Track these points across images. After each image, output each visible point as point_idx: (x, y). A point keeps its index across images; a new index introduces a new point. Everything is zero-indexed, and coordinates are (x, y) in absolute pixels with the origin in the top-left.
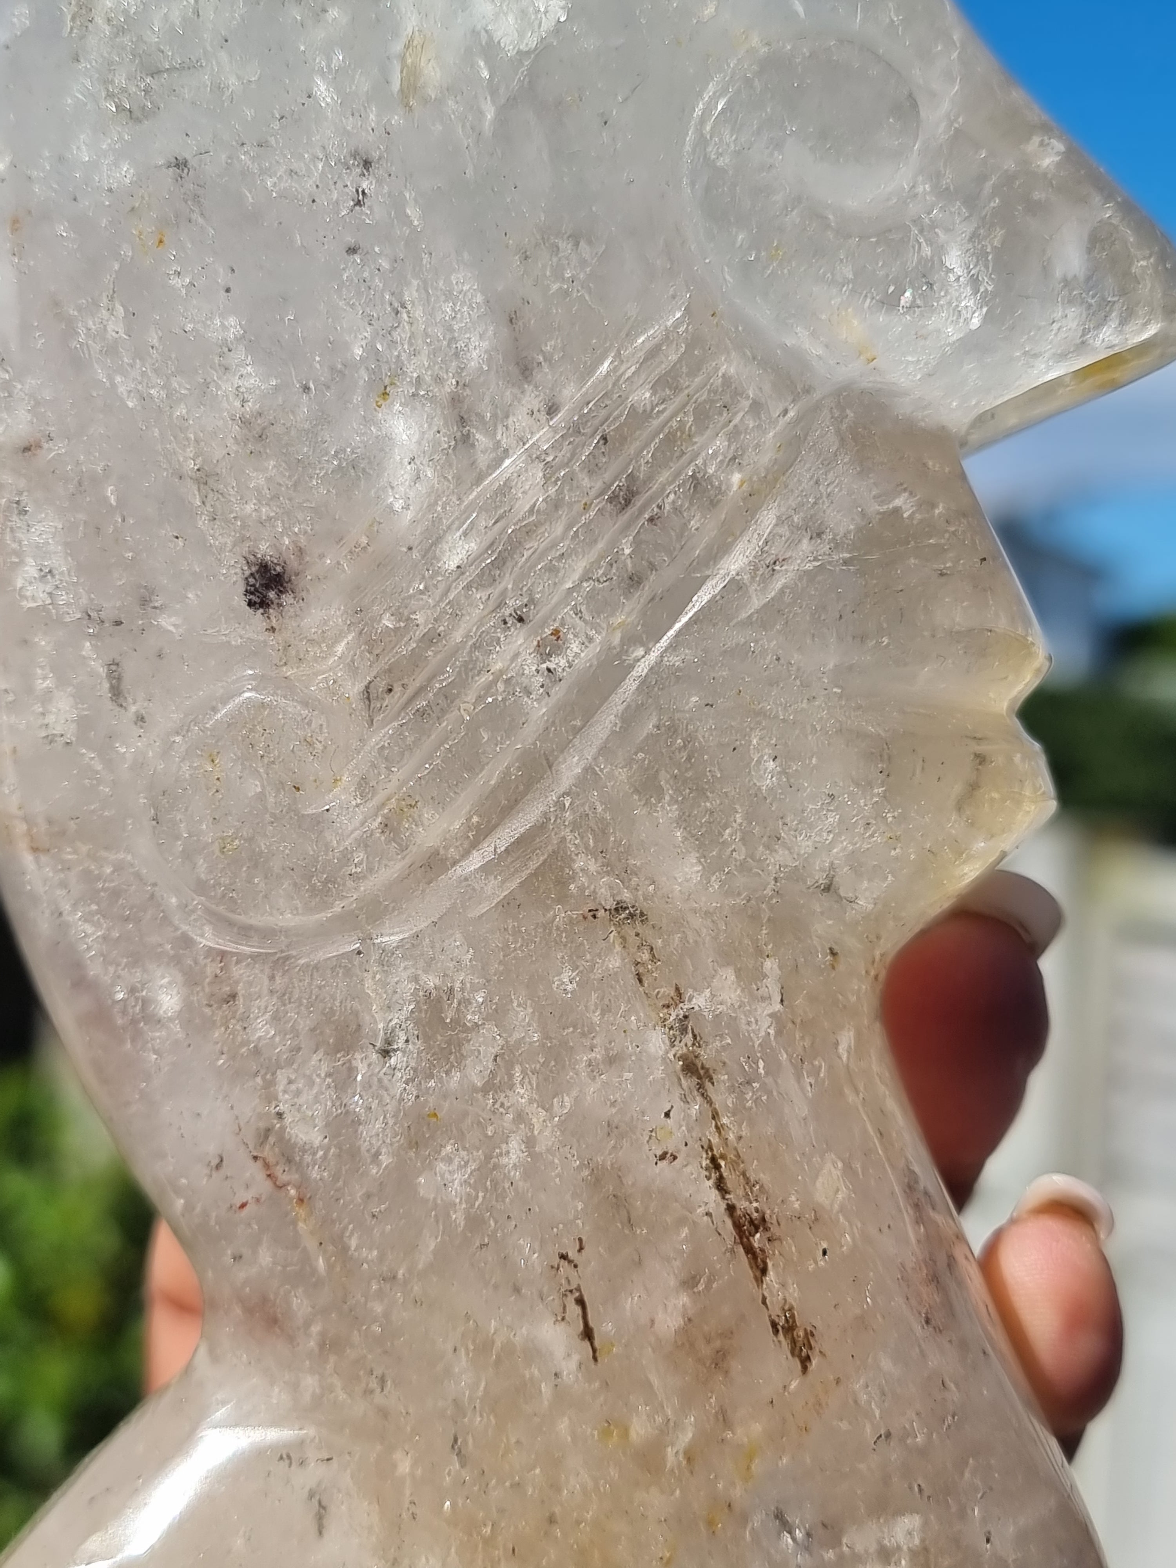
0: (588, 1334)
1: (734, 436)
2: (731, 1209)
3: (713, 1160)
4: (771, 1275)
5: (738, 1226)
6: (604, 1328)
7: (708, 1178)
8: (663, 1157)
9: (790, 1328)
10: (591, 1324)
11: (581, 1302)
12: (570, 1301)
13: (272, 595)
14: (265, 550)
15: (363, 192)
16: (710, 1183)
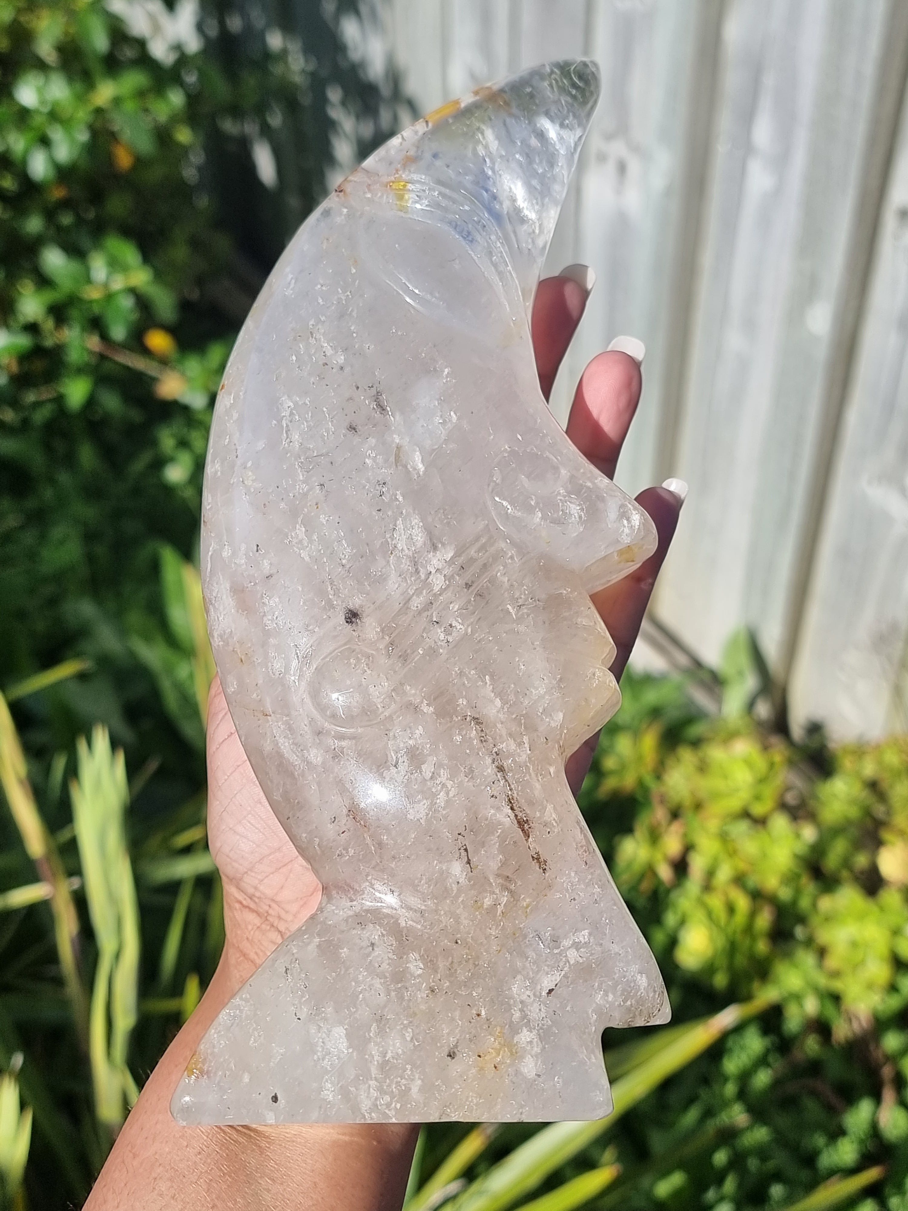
0: (469, 862)
1: (505, 566)
2: (516, 816)
3: (509, 800)
4: (530, 840)
5: (519, 822)
6: (474, 860)
7: (508, 805)
8: (492, 796)
9: (538, 859)
10: (470, 858)
11: (466, 850)
12: (462, 851)
13: (353, 620)
14: (351, 607)
15: (383, 492)
16: (509, 807)
